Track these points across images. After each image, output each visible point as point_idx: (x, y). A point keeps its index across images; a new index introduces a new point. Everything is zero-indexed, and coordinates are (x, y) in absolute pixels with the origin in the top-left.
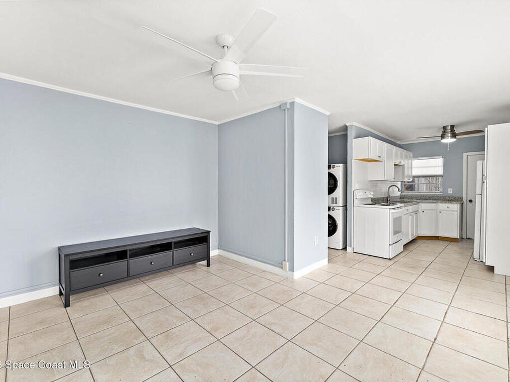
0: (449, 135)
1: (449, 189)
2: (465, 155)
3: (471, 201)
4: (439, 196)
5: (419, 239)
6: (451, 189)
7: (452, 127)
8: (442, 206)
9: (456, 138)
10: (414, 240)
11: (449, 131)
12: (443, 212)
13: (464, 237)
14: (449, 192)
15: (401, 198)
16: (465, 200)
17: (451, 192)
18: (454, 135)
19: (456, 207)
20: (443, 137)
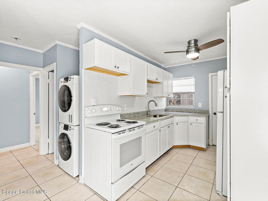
0: (193, 49)
1: (199, 104)
2: (210, 75)
3: (215, 114)
4: (192, 109)
5: (175, 148)
6: (201, 104)
7: (196, 41)
8: (192, 119)
9: (199, 53)
10: (171, 148)
11: (193, 45)
12: (192, 124)
13: (211, 144)
14: (199, 106)
15: (166, 111)
16: (210, 113)
17: (201, 106)
18: (198, 50)
19: (203, 120)
20: (187, 52)
